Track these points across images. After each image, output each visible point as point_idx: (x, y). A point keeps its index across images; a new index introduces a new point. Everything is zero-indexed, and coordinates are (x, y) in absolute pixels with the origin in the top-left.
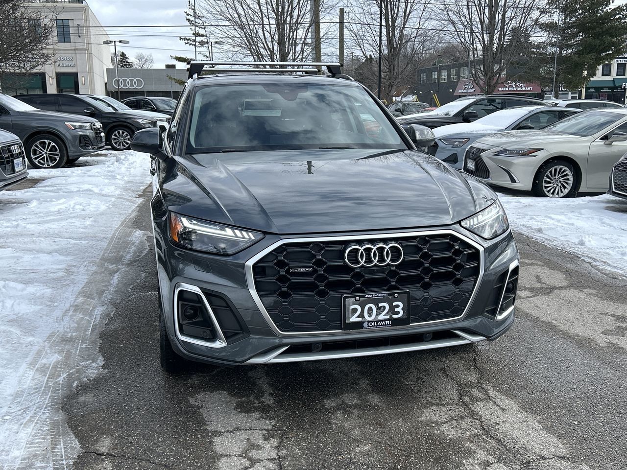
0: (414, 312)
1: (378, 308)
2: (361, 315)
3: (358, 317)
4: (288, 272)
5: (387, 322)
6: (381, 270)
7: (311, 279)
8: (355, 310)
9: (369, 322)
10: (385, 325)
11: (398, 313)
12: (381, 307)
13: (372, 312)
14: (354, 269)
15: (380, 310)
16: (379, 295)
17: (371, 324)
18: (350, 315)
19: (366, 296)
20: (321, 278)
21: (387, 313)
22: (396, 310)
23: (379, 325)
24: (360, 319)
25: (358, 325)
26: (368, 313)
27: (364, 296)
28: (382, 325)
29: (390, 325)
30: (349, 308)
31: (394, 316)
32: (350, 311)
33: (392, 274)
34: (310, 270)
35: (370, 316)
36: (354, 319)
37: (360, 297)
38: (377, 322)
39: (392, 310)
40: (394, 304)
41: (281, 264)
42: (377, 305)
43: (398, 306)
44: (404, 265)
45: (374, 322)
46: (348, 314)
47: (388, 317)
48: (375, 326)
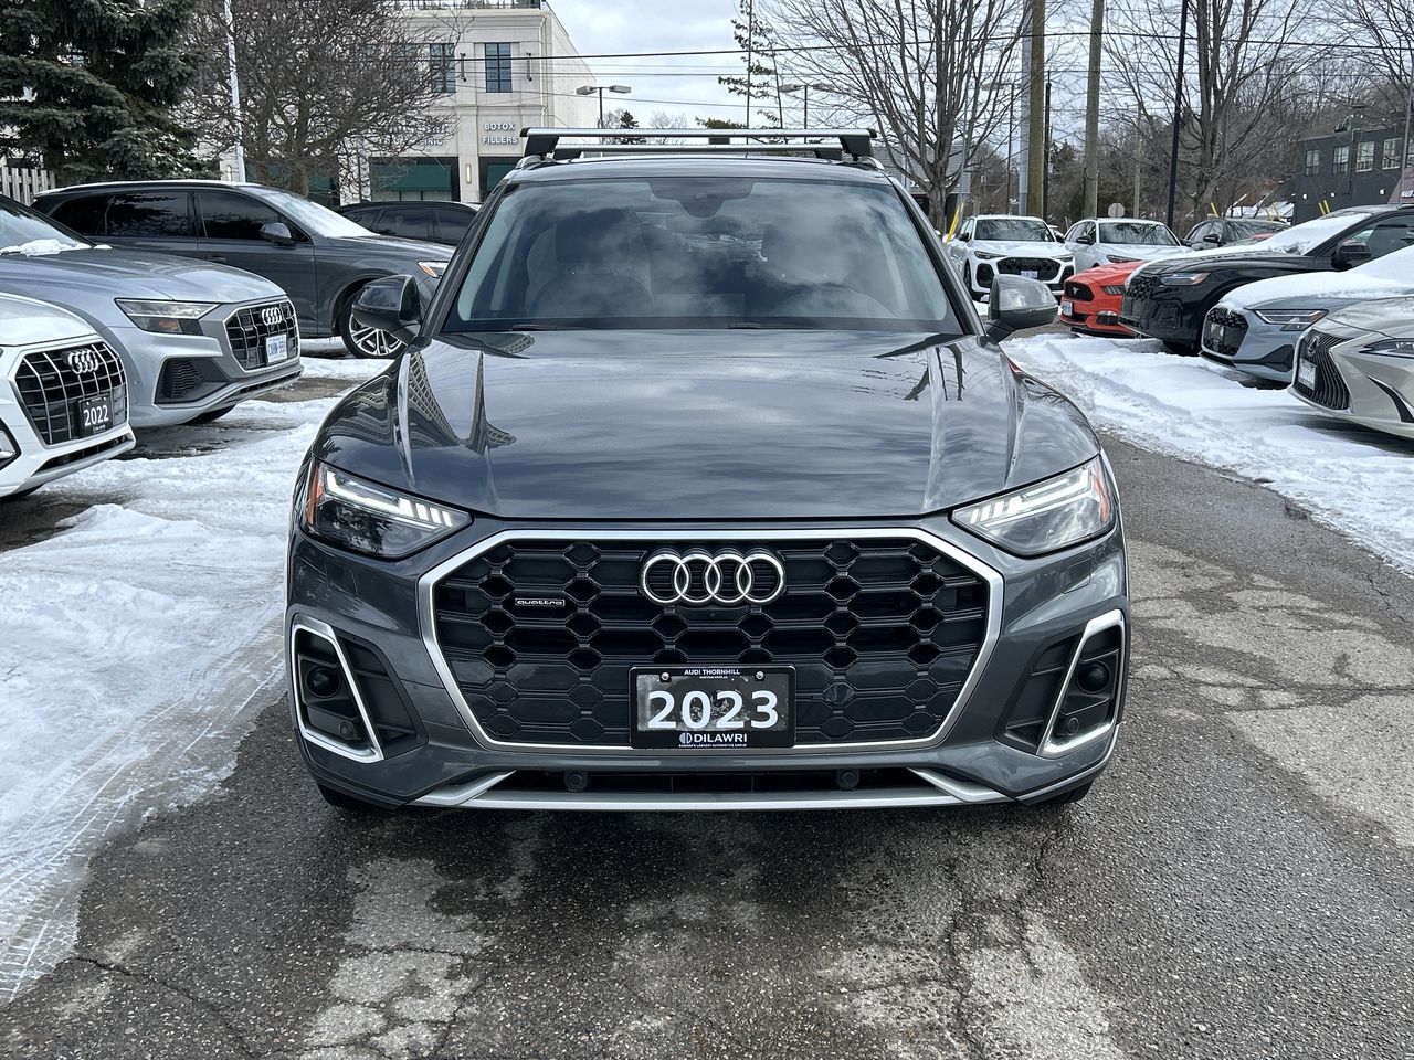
0: (803, 719)
1: (717, 703)
2: (676, 715)
3: (668, 718)
4: (509, 604)
6: (725, 614)
7: (559, 625)
8: (659, 704)
9: (693, 733)
10: (733, 742)
11: (765, 717)
12: (723, 700)
13: (701, 711)
14: (660, 607)
15: (720, 707)
16: (718, 672)
17: (698, 738)
18: (648, 712)
19: (686, 672)
20: (583, 624)
21: (739, 714)
22: (760, 709)
23: (718, 742)
24: (672, 725)
25: (668, 739)
26: (692, 712)
27: (680, 673)
28: (724, 743)
29: (743, 743)
30: (644, 698)
31: (755, 724)
32: (648, 703)
33: (755, 623)
34: (560, 603)
35: (696, 718)
36: (657, 723)
37: (672, 672)
38: (713, 734)
39: (750, 706)
40: (756, 695)
41: (496, 586)
42: (712, 694)
43: (765, 701)
44: (784, 606)
45: (707, 733)
46: (644, 710)
47: (740, 725)
48: (707, 743)
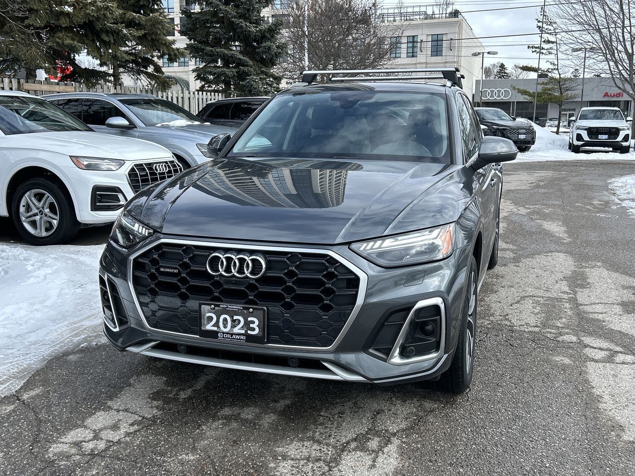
0: (271, 332)
1: (233, 321)
2: (217, 324)
3: (214, 326)
4: (158, 270)
5: (242, 337)
6: (238, 281)
7: (174, 280)
8: (210, 319)
9: (224, 333)
10: (240, 339)
11: (253, 329)
12: (236, 320)
13: (227, 324)
14: (213, 276)
15: (235, 323)
16: (234, 307)
17: (226, 336)
18: (206, 322)
19: (221, 306)
20: (184, 281)
21: (242, 327)
22: (251, 325)
23: (234, 338)
24: (215, 329)
25: (213, 334)
26: (223, 324)
27: (218, 306)
28: (236, 339)
29: (244, 340)
30: (204, 315)
31: (249, 332)
32: (206, 318)
33: (252, 287)
34: (176, 271)
35: (225, 327)
36: (209, 327)
37: (216, 305)
38: (232, 335)
39: (247, 324)
40: (250, 319)
41: (154, 262)
42: (232, 317)
43: (253, 322)
44: (264, 280)
45: (229, 334)
46: (204, 321)
47: (243, 332)
48: (229, 338)
